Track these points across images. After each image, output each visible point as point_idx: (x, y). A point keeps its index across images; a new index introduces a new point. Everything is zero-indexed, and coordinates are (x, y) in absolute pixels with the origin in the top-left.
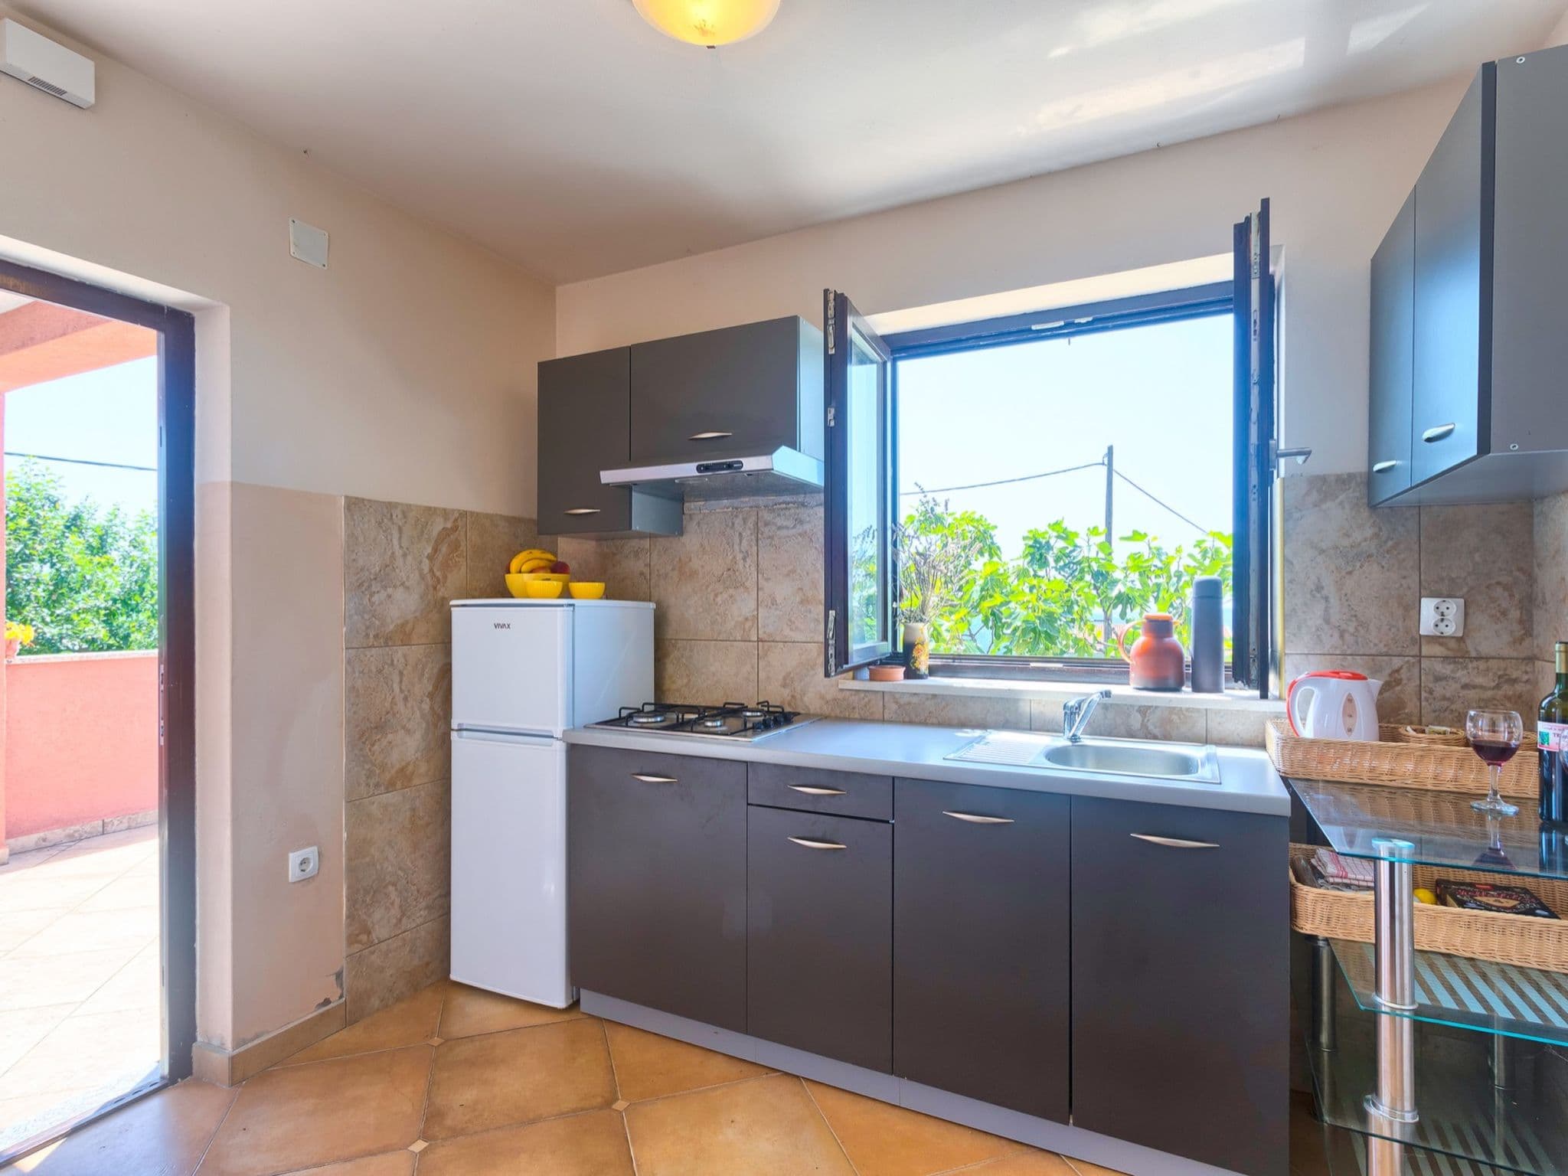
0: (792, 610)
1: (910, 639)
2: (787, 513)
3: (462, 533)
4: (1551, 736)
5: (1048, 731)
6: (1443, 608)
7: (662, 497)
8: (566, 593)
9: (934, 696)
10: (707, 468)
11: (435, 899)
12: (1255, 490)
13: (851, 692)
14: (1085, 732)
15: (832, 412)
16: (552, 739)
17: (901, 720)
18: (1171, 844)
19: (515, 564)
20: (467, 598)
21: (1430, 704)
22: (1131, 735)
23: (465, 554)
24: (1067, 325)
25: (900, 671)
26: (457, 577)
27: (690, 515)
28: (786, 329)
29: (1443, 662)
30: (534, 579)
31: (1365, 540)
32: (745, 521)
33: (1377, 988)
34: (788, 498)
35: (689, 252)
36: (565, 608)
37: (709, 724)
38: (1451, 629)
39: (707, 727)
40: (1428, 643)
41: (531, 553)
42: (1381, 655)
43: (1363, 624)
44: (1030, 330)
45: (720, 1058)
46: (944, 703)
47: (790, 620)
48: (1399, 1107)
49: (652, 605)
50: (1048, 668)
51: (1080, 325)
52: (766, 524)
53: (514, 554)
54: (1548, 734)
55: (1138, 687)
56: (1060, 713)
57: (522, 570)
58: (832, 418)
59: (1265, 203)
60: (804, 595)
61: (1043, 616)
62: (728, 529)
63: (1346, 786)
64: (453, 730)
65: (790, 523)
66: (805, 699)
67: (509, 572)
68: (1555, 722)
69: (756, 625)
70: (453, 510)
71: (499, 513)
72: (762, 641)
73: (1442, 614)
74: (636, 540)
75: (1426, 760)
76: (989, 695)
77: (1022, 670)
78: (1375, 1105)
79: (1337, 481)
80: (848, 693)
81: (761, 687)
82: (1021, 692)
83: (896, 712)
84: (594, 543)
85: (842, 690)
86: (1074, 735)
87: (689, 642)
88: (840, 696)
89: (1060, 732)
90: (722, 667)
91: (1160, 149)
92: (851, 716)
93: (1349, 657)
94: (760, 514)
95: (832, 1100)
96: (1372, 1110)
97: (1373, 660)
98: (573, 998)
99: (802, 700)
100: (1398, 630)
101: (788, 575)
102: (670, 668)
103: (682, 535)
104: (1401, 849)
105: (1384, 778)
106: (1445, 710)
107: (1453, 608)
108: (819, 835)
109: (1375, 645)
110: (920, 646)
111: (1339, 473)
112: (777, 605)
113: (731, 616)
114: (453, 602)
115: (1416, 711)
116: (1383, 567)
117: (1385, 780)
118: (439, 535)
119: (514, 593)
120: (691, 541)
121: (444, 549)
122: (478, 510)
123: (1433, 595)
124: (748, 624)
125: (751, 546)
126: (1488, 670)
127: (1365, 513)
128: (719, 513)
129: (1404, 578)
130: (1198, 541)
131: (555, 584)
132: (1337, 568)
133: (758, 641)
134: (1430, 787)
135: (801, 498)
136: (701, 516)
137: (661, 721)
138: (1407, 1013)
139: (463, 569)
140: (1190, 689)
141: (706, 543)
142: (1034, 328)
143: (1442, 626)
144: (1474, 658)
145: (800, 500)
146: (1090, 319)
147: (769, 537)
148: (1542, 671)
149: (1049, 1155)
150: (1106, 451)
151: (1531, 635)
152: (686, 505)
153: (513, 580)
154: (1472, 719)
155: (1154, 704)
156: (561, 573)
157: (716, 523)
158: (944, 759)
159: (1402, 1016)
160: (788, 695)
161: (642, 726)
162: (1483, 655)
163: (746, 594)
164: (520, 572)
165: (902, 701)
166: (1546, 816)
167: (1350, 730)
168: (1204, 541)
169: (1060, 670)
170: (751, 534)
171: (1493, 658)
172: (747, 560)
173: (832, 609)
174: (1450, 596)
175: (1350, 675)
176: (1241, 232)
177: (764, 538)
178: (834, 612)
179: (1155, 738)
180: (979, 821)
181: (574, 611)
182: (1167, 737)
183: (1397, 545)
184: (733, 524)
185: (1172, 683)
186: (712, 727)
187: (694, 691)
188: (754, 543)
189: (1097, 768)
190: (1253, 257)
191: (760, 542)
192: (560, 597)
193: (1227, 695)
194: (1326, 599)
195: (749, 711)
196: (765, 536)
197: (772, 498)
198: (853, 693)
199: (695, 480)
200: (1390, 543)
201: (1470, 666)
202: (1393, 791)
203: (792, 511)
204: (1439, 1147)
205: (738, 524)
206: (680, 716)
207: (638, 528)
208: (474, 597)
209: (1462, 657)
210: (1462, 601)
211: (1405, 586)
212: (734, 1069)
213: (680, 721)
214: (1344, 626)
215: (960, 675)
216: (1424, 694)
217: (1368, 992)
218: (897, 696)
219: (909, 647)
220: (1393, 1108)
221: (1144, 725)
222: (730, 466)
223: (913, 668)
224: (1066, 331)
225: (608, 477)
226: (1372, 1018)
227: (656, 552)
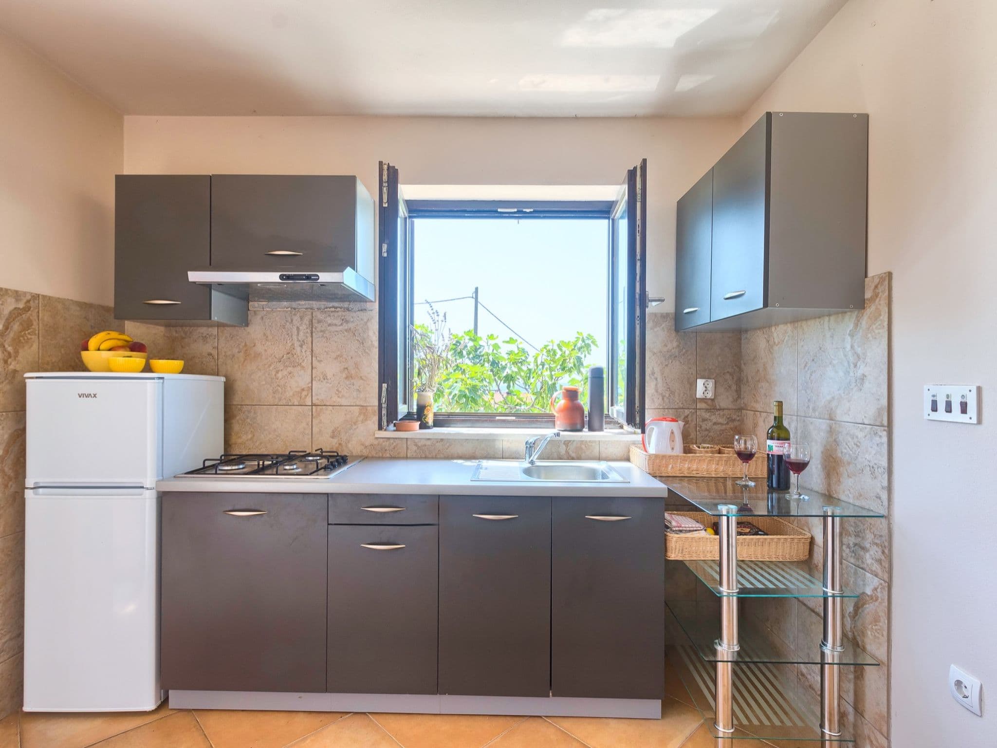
0: (339, 383)
1: (422, 403)
2: (336, 314)
3: (35, 314)
4: (774, 447)
5: (513, 458)
6: (706, 385)
7: (234, 296)
8: (148, 369)
9: (442, 440)
10: (289, 277)
11: (6, 642)
12: (638, 319)
13: (384, 439)
14: (538, 458)
15: (385, 247)
16: (142, 489)
17: (419, 456)
18: (604, 520)
19: (93, 342)
20: (39, 371)
21: (700, 433)
22: (560, 458)
23: (37, 332)
24: (518, 212)
25: (417, 424)
26: (31, 351)
27: (255, 311)
28: (347, 184)
29: (705, 412)
30: (114, 356)
31: (674, 348)
32: (302, 318)
33: (721, 584)
34: (336, 304)
35: (254, 113)
36: (156, 381)
37: (287, 467)
38: (710, 395)
39: (286, 469)
40: (700, 402)
41: (109, 334)
42: (680, 409)
43: (672, 393)
44: (496, 212)
45: (302, 715)
46: (448, 444)
47: (338, 390)
48: (731, 644)
49: (223, 379)
50: (507, 420)
51: (526, 213)
52: (319, 322)
53: (91, 335)
54: (772, 446)
55: (560, 429)
56: (522, 448)
57: (101, 348)
58: (386, 251)
59: (645, 161)
60: (348, 372)
61: (470, 388)
62: (288, 324)
63: (678, 478)
64: (27, 488)
65: (338, 322)
66: (350, 445)
67: (86, 349)
68: (774, 440)
69: (310, 394)
70: (25, 293)
71: (70, 298)
72: (315, 405)
73: (706, 387)
74: (205, 328)
75: (712, 462)
76: (476, 438)
77: (491, 421)
78: (720, 644)
79: (661, 316)
80: (382, 440)
81: (314, 439)
82: (497, 435)
83: (415, 451)
84: (162, 329)
85: (377, 438)
86: (532, 460)
87: (253, 407)
88: (376, 442)
89: (523, 459)
90: (282, 425)
91: (576, 118)
92: (384, 456)
93: (666, 410)
94: (314, 314)
95: (393, 722)
96: (719, 648)
97: (677, 411)
98: (161, 699)
99: (346, 446)
100: (687, 395)
101: (336, 358)
102: (236, 427)
103: (248, 326)
104: (732, 509)
105: (694, 472)
106: (707, 436)
107: (711, 384)
108: (384, 540)
109: (678, 403)
110: (429, 407)
111: (662, 312)
112: (327, 379)
113: (290, 387)
114: (27, 375)
115: (694, 437)
116: (681, 363)
117: (694, 474)
118: (10, 313)
119: (89, 366)
120: (256, 330)
121: (16, 327)
122: (50, 295)
123: (702, 378)
124: (304, 393)
125: (307, 337)
126: (724, 415)
127: (674, 334)
128: (279, 311)
129: (690, 368)
130: (545, 346)
131: (138, 360)
132: (661, 363)
133: (312, 406)
134: (714, 476)
135: (346, 305)
136: (265, 312)
137: (243, 468)
138: (734, 594)
139: (35, 346)
140: (587, 430)
141: (268, 332)
142: (499, 210)
143: (706, 393)
144: (719, 409)
145: (345, 306)
146: (532, 210)
147: (322, 331)
148: (746, 415)
149: (536, 718)
150: (474, 290)
151: (740, 398)
152: (251, 303)
153: (88, 357)
154: (737, 440)
155: (573, 439)
156: (139, 351)
157: (277, 319)
158: (471, 481)
159: (733, 596)
160: (336, 444)
161: (227, 473)
162: (722, 408)
163: (302, 371)
164: (99, 350)
165: (420, 444)
166: (770, 487)
167: (673, 449)
168: (548, 346)
169: (514, 421)
170: (307, 328)
171: (726, 409)
172: (303, 347)
173: (384, 383)
174: (708, 378)
175: (671, 419)
176: (632, 174)
177: (318, 332)
178: (386, 385)
179: (573, 459)
180: (494, 519)
181: (163, 383)
182: (579, 458)
183: (687, 351)
184: (292, 320)
185: (579, 427)
186: (290, 469)
187: (258, 444)
188: (309, 335)
189: (546, 479)
190: (638, 190)
191: (314, 334)
192: (144, 371)
193: (607, 432)
194: (656, 379)
195: (311, 456)
196: (318, 329)
197: (324, 303)
198: (385, 440)
199: (275, 285)
200: (684, 350)
201: (717, 414)
202: (698, 479)
203: (340, 313)
204: (758, 660)
205: (296, 320)
206: (261, 463)
207: (216, 318)
208: (52, 370)
209: (714, 409)
210: (714, 380)
211: (690, 373)
212: (316, 720)
213: (261, 466)
214: (664, 394)
215: (452, 425)
216: (698, 428)
217: (716, 586)
218: (416, 441)
219: (421, 409)
220: (729, 645)
221: (567, 452)
222: (308, 278)
223: (425, 422)
224: (517, 215)
225: (194, 276)
226: (719, 600)
227: (223, 338)
